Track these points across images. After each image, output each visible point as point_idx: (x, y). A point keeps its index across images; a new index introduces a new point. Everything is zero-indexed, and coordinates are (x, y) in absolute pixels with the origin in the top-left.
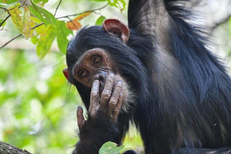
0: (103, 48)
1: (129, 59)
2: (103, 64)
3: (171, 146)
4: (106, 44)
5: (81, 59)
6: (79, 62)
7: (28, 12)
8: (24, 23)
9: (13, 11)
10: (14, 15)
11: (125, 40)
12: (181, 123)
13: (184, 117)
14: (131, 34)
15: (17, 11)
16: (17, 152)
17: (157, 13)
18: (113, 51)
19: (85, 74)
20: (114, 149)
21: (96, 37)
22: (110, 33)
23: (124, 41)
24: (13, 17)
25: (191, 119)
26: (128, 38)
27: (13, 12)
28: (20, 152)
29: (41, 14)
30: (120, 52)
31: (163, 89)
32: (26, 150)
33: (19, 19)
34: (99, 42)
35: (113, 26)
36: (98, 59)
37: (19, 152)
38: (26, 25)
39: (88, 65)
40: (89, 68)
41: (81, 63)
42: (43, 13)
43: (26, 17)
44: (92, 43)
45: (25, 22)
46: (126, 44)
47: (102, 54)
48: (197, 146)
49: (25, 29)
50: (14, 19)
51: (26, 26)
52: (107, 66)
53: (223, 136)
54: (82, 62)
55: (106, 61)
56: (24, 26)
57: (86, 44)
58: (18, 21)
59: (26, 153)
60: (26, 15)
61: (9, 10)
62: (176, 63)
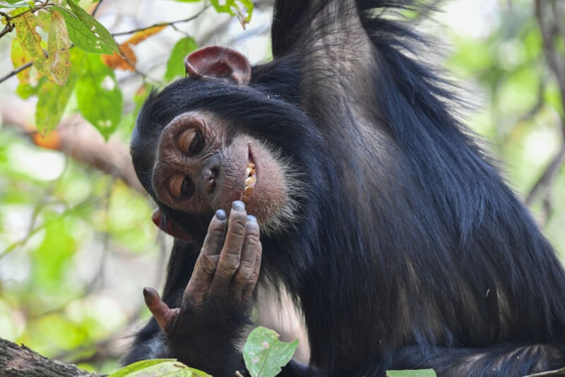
3: (382, 341)
7: (61, 22)
8: (52, 48)
9: (21, 19)
10: (24, 29)
12: (407, 288)
13: (417, 273)
15: (31, 21)
16: (5, 348)
24: (21, 34)
25: (430, 278)
27: (21, 23)
28: (12, 350)
29: (89, 28)
32: (25, 345)
33: (35, 38)
37: (9, 348)
38: (58, 53)
42: (96, 26)
43: (57, 34)
45: (56, 46)
48: (442, 343)
50: (24, 38)
58: (32, 43)
59: (27, 352)
60: (57, 29)
61: (13, 18)
62: (394, 149)
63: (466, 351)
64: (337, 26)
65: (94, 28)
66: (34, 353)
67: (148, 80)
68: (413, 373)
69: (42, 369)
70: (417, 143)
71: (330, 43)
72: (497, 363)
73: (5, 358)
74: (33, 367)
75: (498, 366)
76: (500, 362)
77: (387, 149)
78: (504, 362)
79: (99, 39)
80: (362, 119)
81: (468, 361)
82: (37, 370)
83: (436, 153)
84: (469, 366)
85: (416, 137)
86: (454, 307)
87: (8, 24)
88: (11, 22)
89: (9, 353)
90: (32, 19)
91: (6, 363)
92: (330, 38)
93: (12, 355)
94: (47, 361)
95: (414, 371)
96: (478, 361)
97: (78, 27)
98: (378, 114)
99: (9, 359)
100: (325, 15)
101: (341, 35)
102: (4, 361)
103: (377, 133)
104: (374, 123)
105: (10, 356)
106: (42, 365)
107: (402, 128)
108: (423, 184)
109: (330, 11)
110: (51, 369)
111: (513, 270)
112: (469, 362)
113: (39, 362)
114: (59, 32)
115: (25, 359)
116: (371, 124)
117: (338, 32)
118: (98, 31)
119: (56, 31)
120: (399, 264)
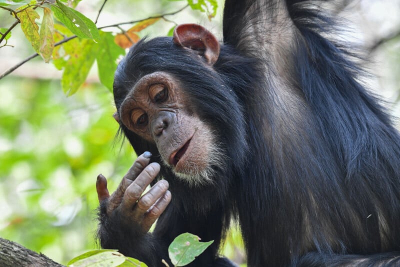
0: (169, 72)
2: (169, 98)
4: (174, 64)
5: (132, 91)
6: (130, 97)
8: (43, 34)
9: (24, 13)
10: (26, 21)
11: (212, 60)
12: (310, 212)
13: (317, 202)
15: (31, 14)
16: (26, 256)
17: (274, 22)
18: (186, 76)
21: (159, 55)
22: (185, 48)
23: (210, 62)
24: (24, 24)
27: (24, 16)
29: (71, 20)
30: (197, 79)
31: (281, 153)
32: (42, 253)
33: (34, 27)
35: (192, 37)
37: (30, 256)
38: (46, 38)
39: (145, 101)
40: (146, 107)
41: (132, 98)
42: (76, 19)
43: (47, 25)
44: (150, 63)
45: (45, 33)
49: (45, 44)
50: (26, 27)
51: (45, 40)
52: (175, 102)
53: (382, 235)
54: (134, 97)
55: (174, 93)
56: (42, 39)
58: (32, 31)
59: (43, 258)
61: (18, 12)
62: (304, 109)
65: (74, 20)
66: (48, 259)
73: (26, 263)
81: (355, 262)
88: (17, 15)
89: (29, 259)
93: (31, 260)
94: (57, 265)
99: (28, 264)
105: (30, 262)
114: (48, 23)
115: (41, 264)
119: (46, 22)
120: (303, 195)
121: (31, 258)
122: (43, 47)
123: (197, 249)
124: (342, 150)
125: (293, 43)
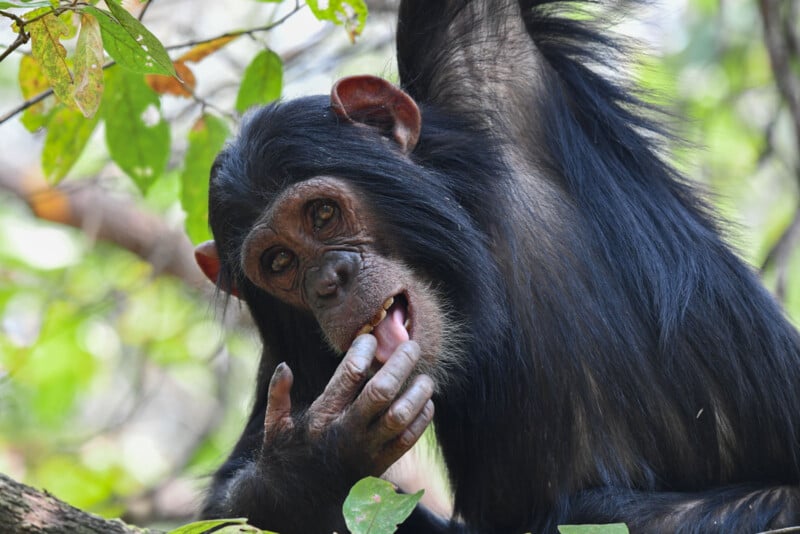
0: (343, 177)
1: (431, 208)
2: (345, 227)
3: (552, 483)
4: (350, 161)
5: (269, 213)
6: (264, 225)
7: (94, 29)
8: (80, 65)
9: (39, 24)
10: (43, 39)
11: (409, 143)
14: (425, 121)
15: (53, 27)
16: (20, 495)
18: (376, 185)
19: (282, 262)
20: (392, 502)
21: (316, 142)
22: (357, 124)
23: (405, 149)
24: (39, 45)
25: (620, 394)
26: (418, 135)
27: (38, 30)
28: (31, 497)
29: (134, 38)
30: (398, 188)
32: (49, 491)
33: (57, 51)
34: (329, 156)
35: (365, 100)
36: (327, 211)
37: (27, 496)
38: (87, 71)
39: (294, 233)
40: (297, 244)
41: (269, 227)
42: (143, 35)
43: (88, 46)
44: (303, 160)
45: (84, 62)
46: (411, 158)
47: (339, 197)
49: (85, 82)
50: (41, 50)
51: (85, 75)
52: (357, 233)
54: (273, 225)
55: (355, 219)
56: (80, 74)
57: (286, 163)
58: (54, 58)
59: (52, 501)
60: (88, 38)
61: (29, 22)
63: (675, 495)
64: (484, 32)
65: (140, 38)
66: (62, 502)
67: (208, 110)
68: (596, 529)
69: (74, 525)
70: (601, 199)
71: (475, 57)
72: (719, 514)
73: (21, 510)
74: (61, 523)
75: (722, 517)
76: (724, 513)
77: (558, 209)
78: (729, 513)
79: (148, 53)
80: (524, 165)
81: (678, 509)
82: (67, 527)
83: (629, 213)
84: (678, 518)
85: (599, 191)
86: (655, 435)
87: (22, 32)
88: (25, 28)
89: (27, 503)
90: (55, 25)
91: (23, 517)
92: (475, 49)
93: (30, 505)
94: (80, 514)
95: (598, 526)
96: (692, 510)
97: (121, 37)
98: (547, 158)
99: (27, 512)
100: (468, 16)
101: (490, 46)
102: (20, 514)
103: (544, 185)
104: (541, 172)
105: (28, 506)
106: (73, 520)
107: (581, 179)
108: (610, 260)
109: (476, 12)
110: (86, 525)
111: (741, 381)
112: (678, 512)
113: (69, 515)
114: (91, 42)
115: (50, 511)
116: (536, 171)
117: (486, 41)
118: (146, 42)
119: (87, 40)
120: (573, 372)
121: (30, 500)
122: (81, 89)
123: (399, 509)
124: (647, 283)
125: (538, 82)
